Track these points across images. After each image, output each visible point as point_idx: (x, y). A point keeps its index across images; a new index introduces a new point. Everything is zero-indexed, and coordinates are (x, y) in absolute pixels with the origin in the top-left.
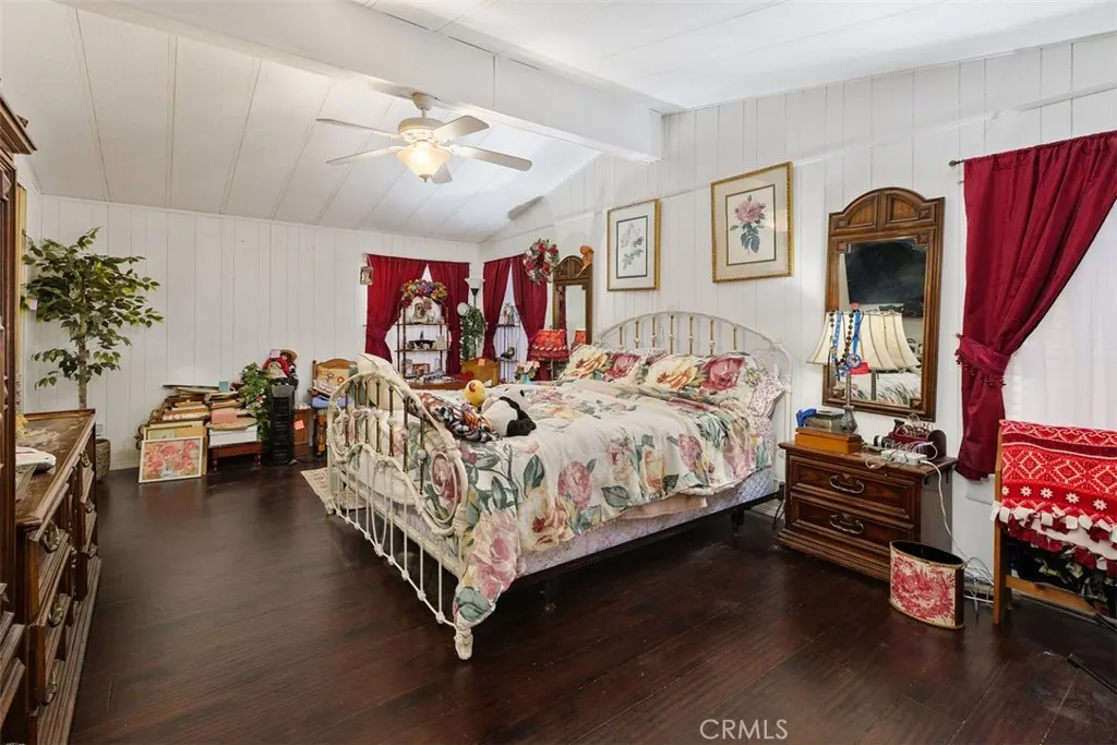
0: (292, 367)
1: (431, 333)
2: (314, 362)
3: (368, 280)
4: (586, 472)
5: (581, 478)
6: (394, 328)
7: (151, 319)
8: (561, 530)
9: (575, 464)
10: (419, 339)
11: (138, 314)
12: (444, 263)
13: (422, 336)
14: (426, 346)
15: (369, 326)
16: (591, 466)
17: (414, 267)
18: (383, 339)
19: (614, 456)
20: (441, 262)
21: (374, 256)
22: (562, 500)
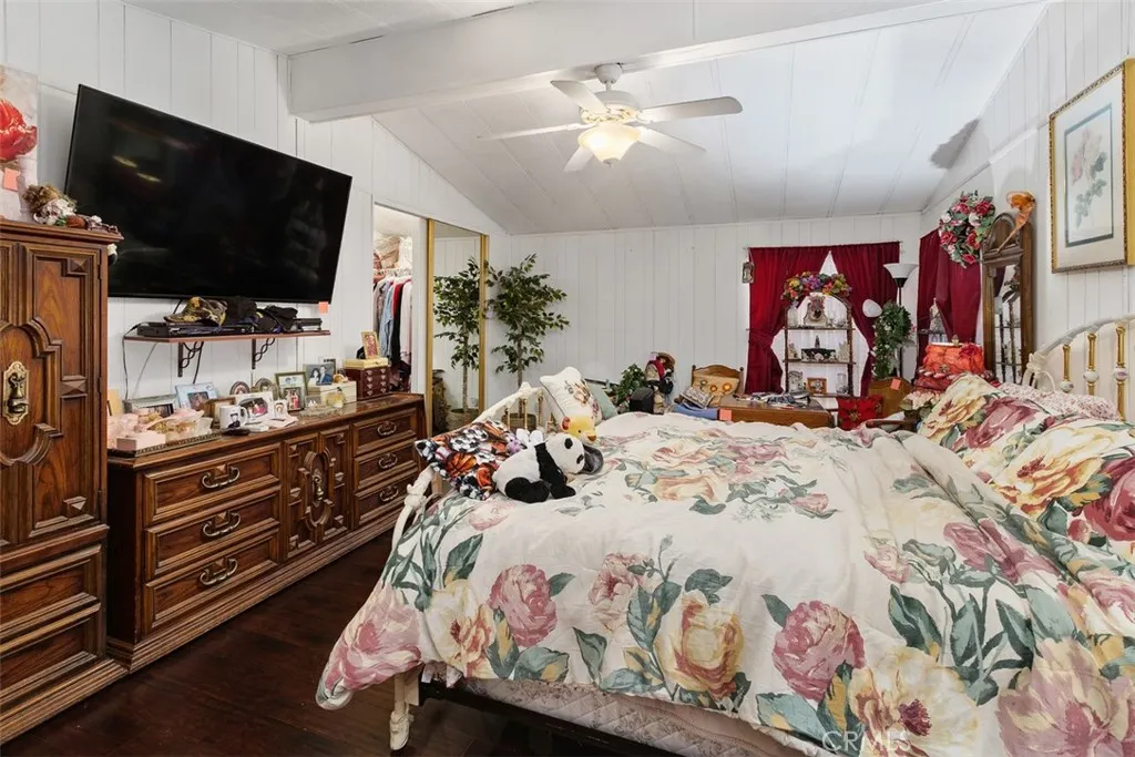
0: (669, 370)
1: (832, 340)
2: (694, 367)
3: (750, 277)
4: (545, 589)
5: (533, 594)
6: (782, 332)
7: (562, 323)
8: (474, 657)
9: (530, 569)
10: (813, 346)
11: (551, 319)
12: (855, 246)
13: (817, 342)
14: (819, 356)
15: (752, 330)
16: (557, 584)
17: (810, 258)
18: (769, 346)
19: (611, 584)
20: (850, 246)
21: (755, 249)
22: (488, 615)
